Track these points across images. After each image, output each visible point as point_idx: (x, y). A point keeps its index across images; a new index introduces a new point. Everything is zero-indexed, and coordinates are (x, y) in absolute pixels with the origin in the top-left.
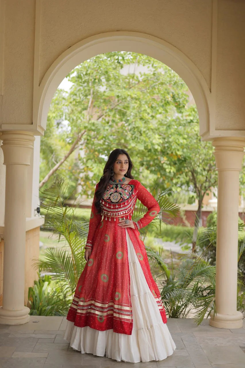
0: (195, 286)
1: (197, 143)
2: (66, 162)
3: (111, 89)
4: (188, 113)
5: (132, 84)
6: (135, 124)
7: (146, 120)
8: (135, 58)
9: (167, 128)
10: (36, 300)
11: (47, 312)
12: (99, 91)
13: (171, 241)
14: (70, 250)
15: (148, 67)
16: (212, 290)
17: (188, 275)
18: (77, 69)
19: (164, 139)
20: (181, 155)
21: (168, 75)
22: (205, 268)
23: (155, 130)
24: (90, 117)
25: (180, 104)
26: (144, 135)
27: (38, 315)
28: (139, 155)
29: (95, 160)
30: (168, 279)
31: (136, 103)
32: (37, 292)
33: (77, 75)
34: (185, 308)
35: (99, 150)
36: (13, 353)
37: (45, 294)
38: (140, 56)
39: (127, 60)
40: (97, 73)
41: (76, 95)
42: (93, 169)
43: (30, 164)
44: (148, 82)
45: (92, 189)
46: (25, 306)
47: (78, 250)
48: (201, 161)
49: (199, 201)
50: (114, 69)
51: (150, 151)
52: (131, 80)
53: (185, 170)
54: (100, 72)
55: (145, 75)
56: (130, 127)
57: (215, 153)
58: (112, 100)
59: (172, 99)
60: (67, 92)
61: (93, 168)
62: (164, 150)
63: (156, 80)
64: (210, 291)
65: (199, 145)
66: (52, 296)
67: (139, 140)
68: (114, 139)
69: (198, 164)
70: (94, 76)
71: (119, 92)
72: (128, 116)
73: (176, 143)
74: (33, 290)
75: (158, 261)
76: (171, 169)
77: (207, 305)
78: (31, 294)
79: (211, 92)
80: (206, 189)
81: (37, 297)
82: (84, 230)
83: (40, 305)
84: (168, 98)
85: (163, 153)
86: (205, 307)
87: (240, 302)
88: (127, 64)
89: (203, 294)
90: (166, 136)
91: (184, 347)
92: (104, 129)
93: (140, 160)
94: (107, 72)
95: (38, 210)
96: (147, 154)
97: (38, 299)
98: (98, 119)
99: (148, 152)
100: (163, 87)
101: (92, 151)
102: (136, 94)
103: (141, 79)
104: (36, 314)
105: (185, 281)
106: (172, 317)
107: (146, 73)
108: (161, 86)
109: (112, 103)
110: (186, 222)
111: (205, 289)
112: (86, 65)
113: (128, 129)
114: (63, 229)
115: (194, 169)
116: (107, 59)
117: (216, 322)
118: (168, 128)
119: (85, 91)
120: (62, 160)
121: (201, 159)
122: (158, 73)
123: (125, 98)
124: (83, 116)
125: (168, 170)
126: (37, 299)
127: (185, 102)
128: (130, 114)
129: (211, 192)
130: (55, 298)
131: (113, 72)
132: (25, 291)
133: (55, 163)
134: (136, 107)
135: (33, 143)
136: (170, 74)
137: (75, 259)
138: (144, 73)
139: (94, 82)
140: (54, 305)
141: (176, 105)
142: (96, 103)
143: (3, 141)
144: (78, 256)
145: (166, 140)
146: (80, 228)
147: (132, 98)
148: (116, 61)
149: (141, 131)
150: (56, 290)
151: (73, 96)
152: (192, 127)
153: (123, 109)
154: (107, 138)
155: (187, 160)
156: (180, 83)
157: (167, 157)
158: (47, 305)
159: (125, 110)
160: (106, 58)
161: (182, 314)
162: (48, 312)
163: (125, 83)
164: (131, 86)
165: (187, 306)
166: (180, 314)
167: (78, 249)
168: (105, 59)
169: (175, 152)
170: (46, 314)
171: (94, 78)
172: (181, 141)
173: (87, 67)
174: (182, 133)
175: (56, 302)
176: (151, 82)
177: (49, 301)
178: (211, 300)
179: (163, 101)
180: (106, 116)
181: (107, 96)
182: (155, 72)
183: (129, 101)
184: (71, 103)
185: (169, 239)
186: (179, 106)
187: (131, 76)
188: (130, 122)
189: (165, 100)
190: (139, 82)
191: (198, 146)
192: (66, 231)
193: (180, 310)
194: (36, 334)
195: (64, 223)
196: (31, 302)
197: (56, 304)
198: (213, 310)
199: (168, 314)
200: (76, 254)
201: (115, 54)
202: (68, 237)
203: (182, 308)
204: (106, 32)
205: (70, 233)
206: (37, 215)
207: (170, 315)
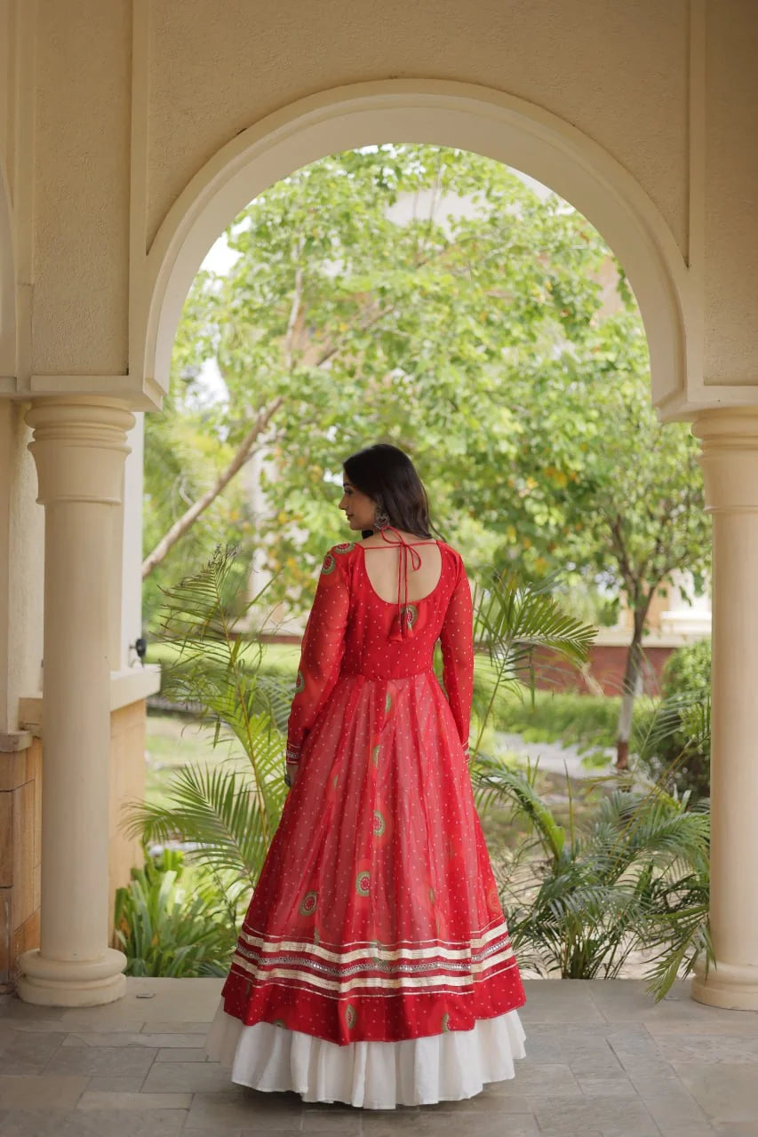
0: (641, 878)
1: (629, 435)
2: (218, 499)
3: (359, 268)
4: (598, 341)
5: (424, 252)
6: (436, 378)
7: (471, 363)
8: (433, 171)
9: (534, 387)
10: (140, 929)
11: (177, 966)
12: (321, 277)
13: (549, 742)
14: (251, 769)
15: (475, 199)
16: (697, 888)
17: (619, 844)
18: (257, 208)
19: (528, 421)
20: (578, 473)
21: (538, 222)
22: (673, 822)
23: (496, 396)
24: (296, 356)
25: (575, 312)
26: (465, 410)
27: (149, 976)
28: (447, 475)
29: (311, 489)
30: (557, 859)
31: (439, 311)
32: (142, 902)
33: (255, 227)
34: (613, 947)
35: (324, 458)
36: (81, 1096)
37: (166, 910)
38: (449, 166)
39: (408, 178)
40: (315, 219)
41: (250, 287)
42: (307, 519)
43: (115, 498)
44: (474, 246)
45: (302, 581)
46: (110, 946)
47: (274, 771)
48: (641, 490)
49: (636, 615)
50: (370, 206)
51: (482, 458)
52: (421, 241)
53: (590, 518)
54: (326, 216)
55: (464, 223)
56: (419, 387)
57: (703, 456)
58: (363, 302)
59: (551, 297)
60: (222, 280)
61: (307, 514)
62: (525, 459)
63: (500, 240)
64: (689, 891)
65: (636, 439)
66: (191, 917)
67: (449, 425)
68: (370, 424)
69: (633, 499)
70: (308, 228)
71: (385, 278)
72: (415, 352)
73: (565, 433)
74: (131, 898)
75: (525, 800)
76: (550, 514)
77: (682, 936)
78: (124, 910)
79: (687, 266)
80: (656, 575)
81: (144, 919)
83: (155, 942)
84: (537, 296)
85: (526, 466)
86: (678, 945)
88: (407, 190)
89: (666, 903)
90: (531, 413)
91: (621, 1069)
92: (340, 394)
93: (449, 488)
94: (347, 216)
95: (140, 648)
96: (473, 471)
97: (145, 924)
98: (319, 364)
99: (477, 463)
100: (522, 260)
101: (302, 462)
102: (437, 284)
103: (450, 237)
104: (144, 970)
105: (611, 863)
106: (572, 976)
107: (469, 218)
108: (514, 258)
109: (363, 312)
110: (591, 682)
111: (675, 887)
112: (283, 195)
113: (414, 395)
114: (229, 704)
115: (622, 515)
116: (345, 177)
117: (715, 990)
118: (538, 388)
119: (279, 276)
120: (210, 494)
121: (642, 483)
122: (505, 217)
123: (405, 296)
124: (273, 353)
125: (539, 520)
126: (142, 924)
127: (591, 308)
128: (419, 346)
129: (673, 585)
130: (200, 921)
131: (367, 217)
133: (188, 500)
134: (438, 323)
135: (128, 435)
136: (544, 221)
137: (263, 797)
138: (464, 218)
139: (308, 248)
140: (198, 943)
141: (564, 315)
142: (313, 312)
143: (34, 430)
144: (275, 789)
145: (534, 425)
146: (278, 699)
147: (426, 296)
148: (375, 181)
149: (455, 397)
150: (200, 895)
151: (244, 290)
152: (616, 384)
153: (397, 332)
154: (348, 420)
155: (599, 486)
156: (575, 247)
157: (537, 479)
158: (174, 943)
159: (405, 334)
160: (341, 172)
161: (605, 965)
162: (180, 966)
163: (403, 248)
164: (421, 260)
165: (618, 939)
166: (597, 965)
167: (274, 767)
168: (340, 175)
169: (563, 464)
170: (174, 972)
171: (309, 233)
172: (582, 427)
173: (287, 202)
174: (582, 403)
175: (201, 934)
176: (481, 247)
177: (181, 930)
178: (694, 921)
179: (522, 304)
180: (344, 353)
181: (348, 292)
182: (497, 215)
183: (415, 306)
184: (235, 312)
185: (544, 734)
186: (572, 320)
187: (421, 229)
188: (420, 369)
189: (528, 302)
190: (446, 245)
191: (633, 443)
192: (239, 711)
193: (598, 954)
194: (149, 1035)
195: (233, 686)
196: (125, 934)
197: (203, 942)
198: (704, 952)
199: (560, 967)
200: (267, 782)
201: (371, 159)
202: (244, 729)
203: (602, 946)
204: (355, 82)
205: (249, 716)
206: (138, 664)
207: (565, 970)
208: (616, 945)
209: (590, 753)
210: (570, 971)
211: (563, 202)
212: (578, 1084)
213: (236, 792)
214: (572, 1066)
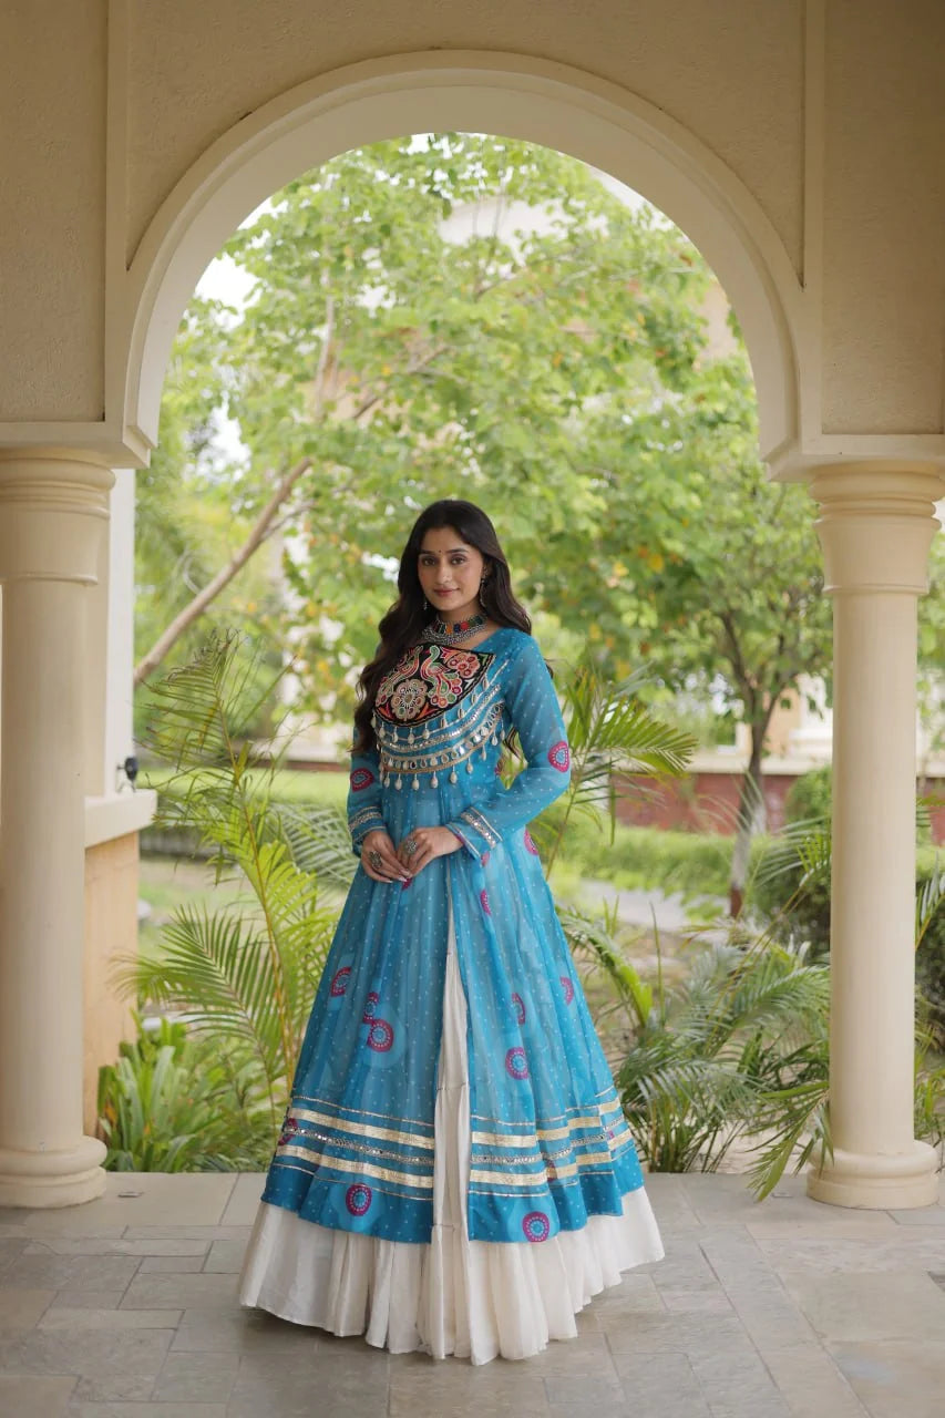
0: (747, 1050)
1: (742, 504)
4: (704, 389)
5: (487, 277)
6: (501, 435)
7: (543, 417)
8: (497, 175)
9: (624, 446)
10: (128, 1115)
11: (172, 1159)
12: (360, 309)
13: (647, 889)
14: (262, 914)
15: (550, 210)
16: (815, 1062)
17: (721, 1005)
20: (679, 555)
21: (629, 240)
22: (788, 979)
23: (577, 459)
24: (326, 406)
25: (675, 350)
26: (536, 478)
27: (138, 1171)
29: (345, 575)
30: (643, 1025)
31: (505, 350)
32: (130, 1084)
33: (272, 244)
34: (711, 1134)
35: (364, 534)
36: (44, 1313)
37: (162, 1095)
38: (516, 168)
39: (467, 183)
40: (348, 233)
42: (341, 612)
43: (94, 578)
44: (550, 269)
45: (335, 687)
46: (86, 1133)
47: (290, 917)
49: (753, 731)
50: (417, 217)
51: (558, 538)
52: (482, 263)
54: (362, 230)
55: (536, 240)
56: (480, 447)
57: (822, 524)
58: (411, 339)
59: (645, 335)
60: (233, 311)
61: (341, 605)
62: (613, 537)
63: (581, 262)
64: (807, 1065)
65: (750, 511)
66: (192, 1103)
71: (437, 310)
72: (476, 403)
73: (664, 507)
74: (118, 1077)
75: (603, 953)
76: (640, 611)
77: (794, 1120)
78: (109, 1094)
79: (802, 285)
80: (779, 682)
81: (133, 1103)
82: (312, 840)
83: (146, 1132)
84: (627, 332)
85: (614, 545)
86: (789, 1132)
87: (923, 1105)
88: (466, 200)
89: (778, 1080)
90: (619, 479)
91: (715, 1280)
92: (380, 454)
94: (387, 231)
95: (130, 769)
96: (547, 552)
97: (135, 1109)
98: (357, 415)
99: (552, 541)
100: (610, 287)
101: (335, 539)
102: (505, 317)
103: (520, 257)
104: (131, 1166)
105: (711, 1030)
106: (661, 1170)
107: (541, 234)
108: (598, 285)
109: (412, 351)
111: (789, 1060)
112: (307, 203)
114: (234, 832)
115: (735, 607)
117: (836, 1185)
118: (629, 446)
119: (306, 306)
120: (221, 579)
122: (587, 233)
123: (462, 331)
124: (298, 403)
126: (131, 1110)
127: (694, 347)
128: (480, 396)
129: (799, 693)
130: (205, 1107)
131: (413, 231)
132: (86, 1083)
133: (193, 588)
135: (108, 497)
136: (636, 238)
137: (278, 948)
138: (534, 233)
139: (338, 270)
140: (201, 1133)
141: (660, 356)
142: (348, 352)
144: (292, 937)
146: (297, 831)
147: (491, 333)
148: (425, 187)
149: (525, 461)
150: (205, 1075)
152: (723, 441)
153: (454, 377)
156: (674, 270)
157: (626, 563)
158: (171, 1134)
159: (464, 381)
160: (382, 175)
161: (701, 1155)
162: (176, 1159)
163: (461, 273)
164: (483, 288)
165: (718, 1125)
166: (692, 1156)
167: (290, 911)
168: (380, 180)
169: (658, 542)
170: (168, 1167)
172: (682, 498)
175: (206, 1121)
176: (558, 270)
177: (180, 1118)
178: (811, 1100)
179: (609, 341)
180: (387, 403)
181: (392, 327)
182: (577, 230)
184: (250, 351)
185: (639, 878)
186: (671, 363)
187: (482, 248)
188: (482, 426)
189: (616, 338)
191: (747, 514)
192: (246, 840)
193: (693, 1144)
194: (132, 1241)
195: (237, 808)
196: (111, 1123)
197: (207, 1132)
198: (820, 1140)
199: (647, 1159)
200: (282, 930)
201: (419, 159)
202: (252, 862)
203: (698, 1135)
204: (388, 54)
205: (258, 847)
206: (127, 789)
207: (653, 1162)
208: (716, 1131)
209: (695, 903)
210: (659, 1164)
211: (658, 215)
212: (662, 1298)
213: (242, 943)
214: (655, 1276)
